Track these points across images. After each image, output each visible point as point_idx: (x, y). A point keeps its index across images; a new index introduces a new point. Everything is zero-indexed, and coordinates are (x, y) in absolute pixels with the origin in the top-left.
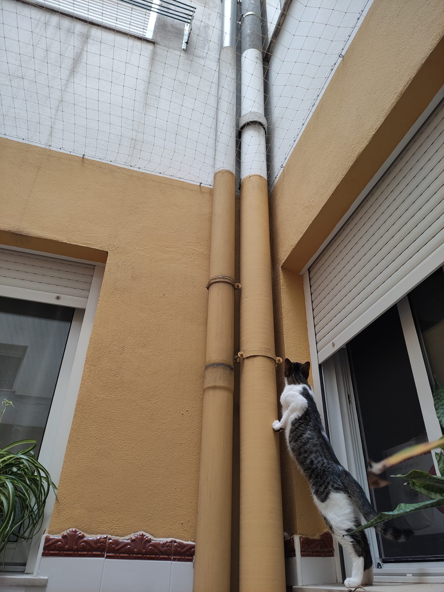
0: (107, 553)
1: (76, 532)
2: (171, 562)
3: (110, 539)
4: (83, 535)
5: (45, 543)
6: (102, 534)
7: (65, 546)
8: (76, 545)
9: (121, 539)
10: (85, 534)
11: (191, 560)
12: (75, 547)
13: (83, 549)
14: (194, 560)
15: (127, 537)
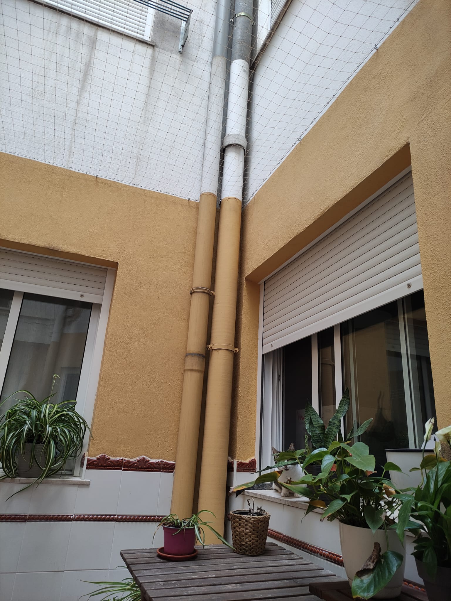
0: (123, 468)
1: (104, 456)
2: (160, 473)
3: (125, 460)
4: (109, 458)
5: (88, 462)
6: (120, 457)
7: (99, 464)
8: (105, 463)
9: (131, 460)
10: (110, 457)
11: (172, 472)
12: (105, 464)
13: (109, 465)
14: (174, 472)
15: (135, 459)
